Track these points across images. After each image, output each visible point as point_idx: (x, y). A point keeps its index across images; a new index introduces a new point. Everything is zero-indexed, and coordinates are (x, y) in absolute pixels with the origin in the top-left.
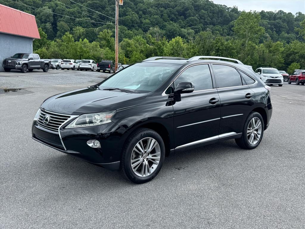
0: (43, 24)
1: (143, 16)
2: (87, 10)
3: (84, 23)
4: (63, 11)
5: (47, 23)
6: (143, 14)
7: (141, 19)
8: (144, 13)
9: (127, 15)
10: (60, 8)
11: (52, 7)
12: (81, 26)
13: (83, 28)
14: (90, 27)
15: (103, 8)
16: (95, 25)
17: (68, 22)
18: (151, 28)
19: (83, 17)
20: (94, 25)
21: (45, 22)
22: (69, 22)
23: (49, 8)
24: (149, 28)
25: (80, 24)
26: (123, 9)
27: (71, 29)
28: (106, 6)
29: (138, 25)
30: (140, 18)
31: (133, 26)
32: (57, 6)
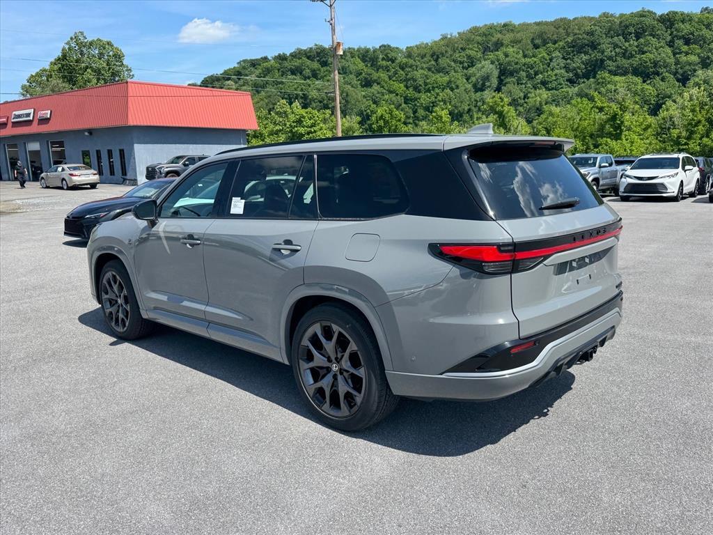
0: (479, 94)
1: (685, 48)
2: (561, 56)
3: (551, 82)
4: (516, 63)
5: (485, 90)
6: (685, 44)
7: (678, 56)
8: (687, 42)
9: (644, 53)
10: (512, 59)
11: (498, 60)
12: (546, 88)
13: (548, 92)
14: (562, 88)
15: (594, 46)
16: (575, 83)
17: (522, 84)
18: (700, 72)
19: (552, 70)
20: (571, 83)
21: (482, 90)
22: (524, 82)
23: (492, 63)
24: (695, 71)
25: (544, 83)
26: (637, 41)
27: (526, 97)
28: (602, 41)
29: (668, 69)
30: (674, 54)
31: (658, 74)
32: (506, 55)
